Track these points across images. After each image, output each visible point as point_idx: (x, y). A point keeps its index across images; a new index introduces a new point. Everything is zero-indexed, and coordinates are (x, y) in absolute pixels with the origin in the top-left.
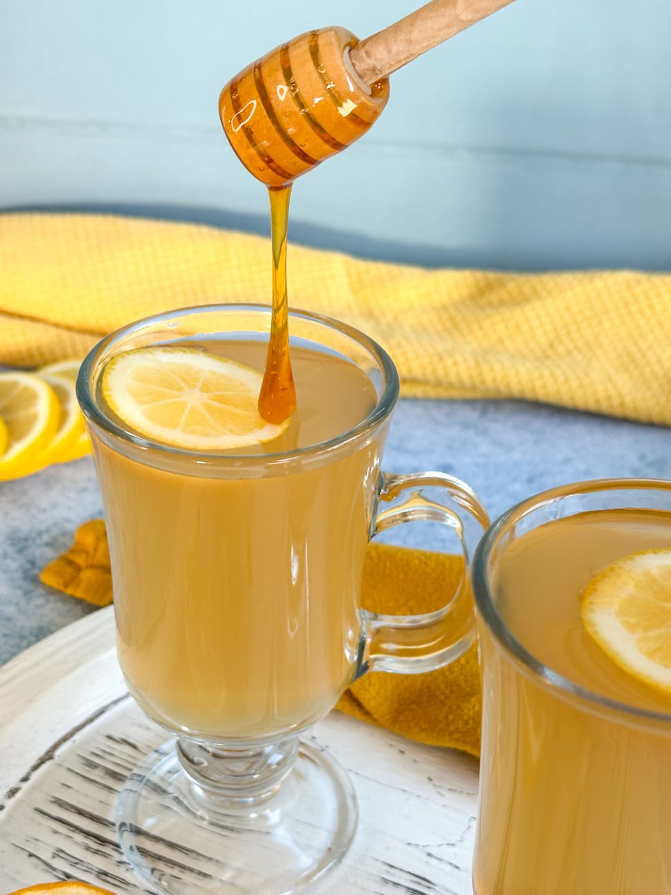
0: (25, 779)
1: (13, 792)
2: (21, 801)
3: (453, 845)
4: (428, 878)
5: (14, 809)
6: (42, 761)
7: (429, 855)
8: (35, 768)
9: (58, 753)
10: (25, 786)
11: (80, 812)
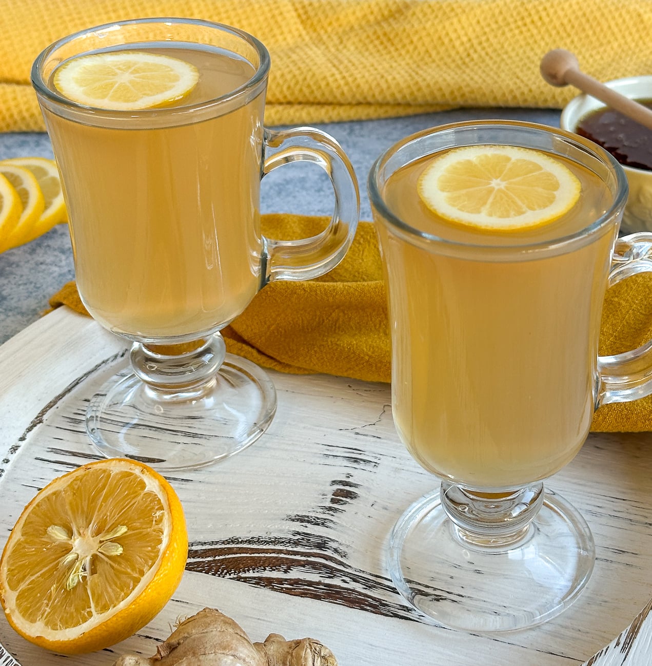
0: (22, 439)
1: (14, 449)
2: (22, 455)
3: (374, 424)
4: (358, 448)
5: (18, 461)
6: (34, 425)
7: (357, 434)
8: (29, 429)
9: (45, 417)
10: (23, 444)
11: (74, 454)
